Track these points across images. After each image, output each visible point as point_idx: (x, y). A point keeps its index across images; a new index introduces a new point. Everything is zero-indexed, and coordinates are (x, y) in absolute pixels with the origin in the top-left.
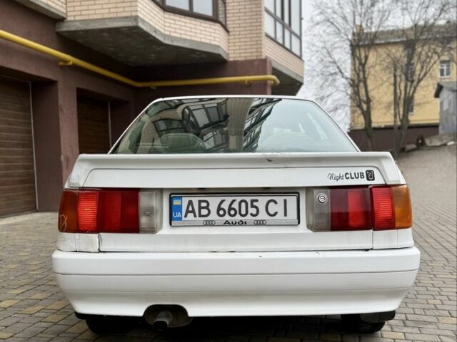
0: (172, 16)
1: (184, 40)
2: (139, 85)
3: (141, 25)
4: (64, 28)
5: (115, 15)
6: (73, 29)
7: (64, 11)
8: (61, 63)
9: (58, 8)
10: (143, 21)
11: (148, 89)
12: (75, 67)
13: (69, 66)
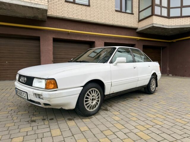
0: (172, 19)
1: (177, 25)
2: (170, 41)
3: (155, 25)
4: (138, 30)
5: (148, 25)
6: (139, 30)
7: (137, 26)
8: (137, 40)
9: (135, 26)
10: (156, 24)
11: (173, 42)
12: (140, 40)
13: (139, 40)
